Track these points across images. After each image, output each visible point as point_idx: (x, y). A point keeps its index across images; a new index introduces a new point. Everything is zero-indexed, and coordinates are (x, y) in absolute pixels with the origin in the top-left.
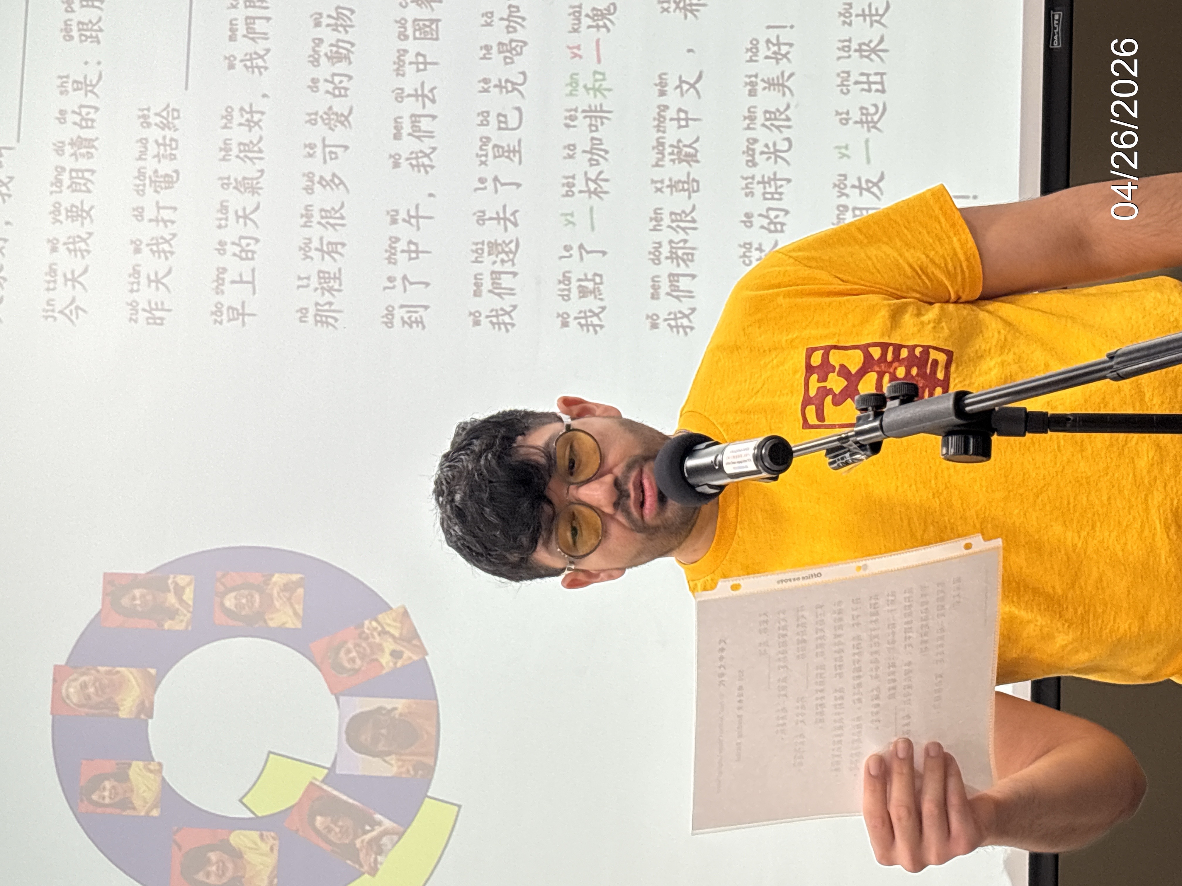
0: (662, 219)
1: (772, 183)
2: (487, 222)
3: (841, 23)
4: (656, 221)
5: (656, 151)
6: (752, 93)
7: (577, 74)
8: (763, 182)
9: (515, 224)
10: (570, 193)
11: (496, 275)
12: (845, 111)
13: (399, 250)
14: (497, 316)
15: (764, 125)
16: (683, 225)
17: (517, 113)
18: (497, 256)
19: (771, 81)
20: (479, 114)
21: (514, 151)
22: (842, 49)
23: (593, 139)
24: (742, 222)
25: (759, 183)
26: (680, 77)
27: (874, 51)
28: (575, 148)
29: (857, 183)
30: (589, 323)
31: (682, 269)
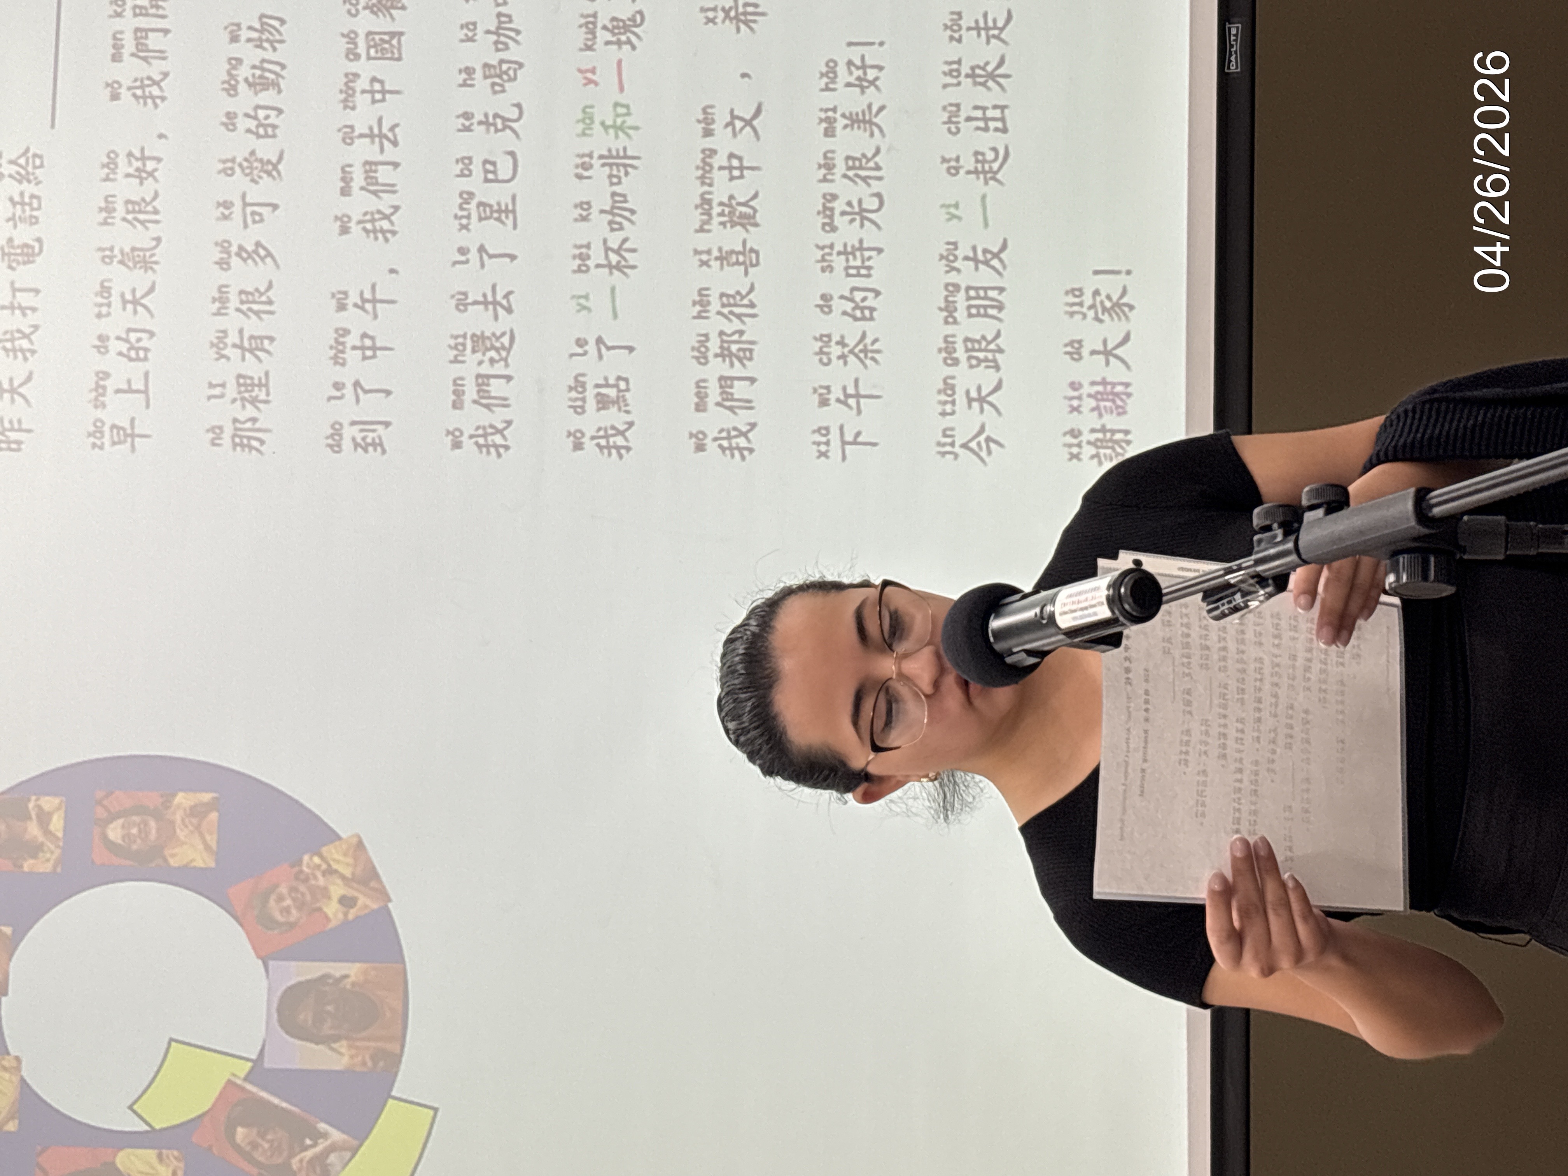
0: (709, 303)
1: (858, 254)
2: (470, 308)
3: (947, 39)
4: (702, 306)
5: (700, 211)
6: (829, 132)
7: (591, 107)
8: (844, 253)
9: (509, 310)
10: (584, 268)
11: (482, 380)
12: (954, 156)
13: (349, 345)
14: (485, 436)
15: (845, 176)
16: (737, 310)
17: (509, 159)
18: (484, 354)
19: (854, 117)
20: (457, 161)
21: (507, 211)
22: (949, 73)
23: (614, 194)
24: (817, 306)
25: (839, 253)
26: (732, 111)
27: (991, 76)
28: (590, 207)
29: (971, 255)
30: (611, 443)
31: (737, 370)
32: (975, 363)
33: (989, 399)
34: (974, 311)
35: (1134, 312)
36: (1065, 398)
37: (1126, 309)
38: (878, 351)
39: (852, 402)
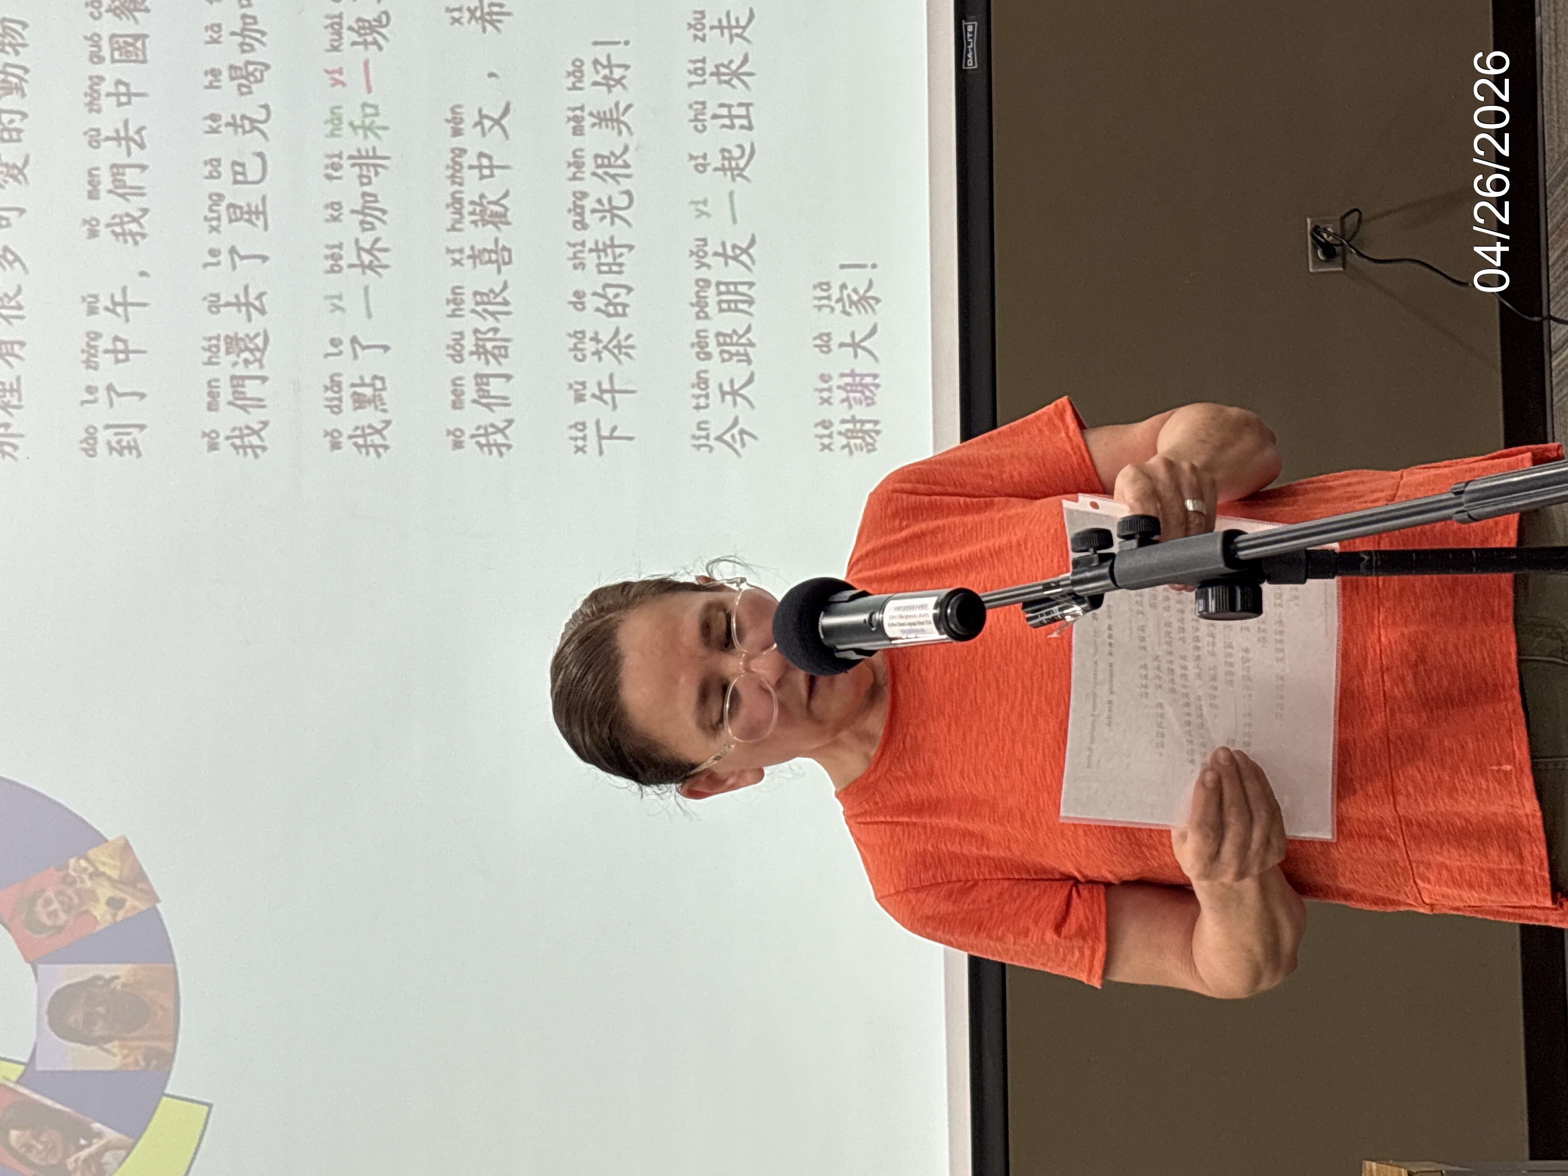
0: (462, 301)
1: (609, 251)
2: (222, 309)
3: (692, 38)
4: (455, 304)
5: (451, 210)
6: (578, 131)
7: (339, 107)
8: (596, 250)
9: (262, 312)
10: (336, 268)
11: (237, 381)
12: (701, 154)
13: (100, 349)
14: (241, 437)
15: (594, 174)
16: (490, 308)
17: (258, 160)
18: (238, 356)
19: (602, 115)
20: (206, 163)
21: (257, 213)
22: (694, 72)
23: (364, 194)
24: (571, 303)
25: (591, 251)
26: (480, 111)
27: (736, 74)
28: (341, 208)
29: (720, 250)
30: (369, 443)
31: (493, 368)
32: (727, 357)
33: (742, 392)
34: (725, 306)
35: (880, 305)
36: (816, 390)
37: (872, 302)
38: (632, 347)
39: (607, 397)
